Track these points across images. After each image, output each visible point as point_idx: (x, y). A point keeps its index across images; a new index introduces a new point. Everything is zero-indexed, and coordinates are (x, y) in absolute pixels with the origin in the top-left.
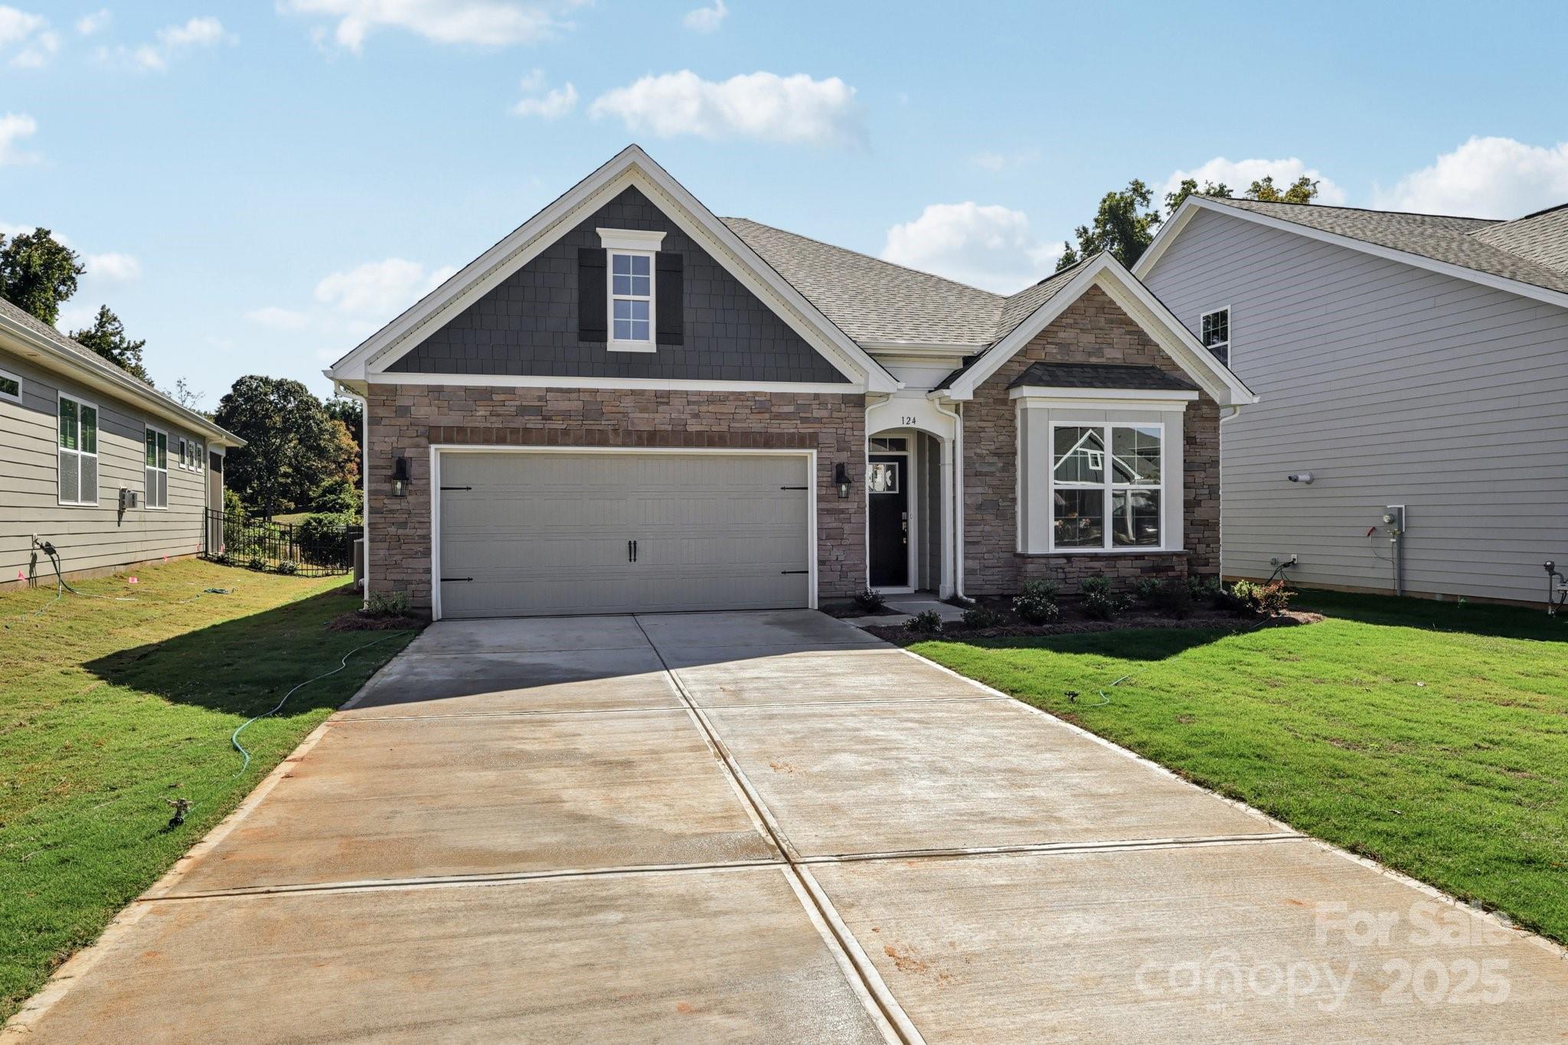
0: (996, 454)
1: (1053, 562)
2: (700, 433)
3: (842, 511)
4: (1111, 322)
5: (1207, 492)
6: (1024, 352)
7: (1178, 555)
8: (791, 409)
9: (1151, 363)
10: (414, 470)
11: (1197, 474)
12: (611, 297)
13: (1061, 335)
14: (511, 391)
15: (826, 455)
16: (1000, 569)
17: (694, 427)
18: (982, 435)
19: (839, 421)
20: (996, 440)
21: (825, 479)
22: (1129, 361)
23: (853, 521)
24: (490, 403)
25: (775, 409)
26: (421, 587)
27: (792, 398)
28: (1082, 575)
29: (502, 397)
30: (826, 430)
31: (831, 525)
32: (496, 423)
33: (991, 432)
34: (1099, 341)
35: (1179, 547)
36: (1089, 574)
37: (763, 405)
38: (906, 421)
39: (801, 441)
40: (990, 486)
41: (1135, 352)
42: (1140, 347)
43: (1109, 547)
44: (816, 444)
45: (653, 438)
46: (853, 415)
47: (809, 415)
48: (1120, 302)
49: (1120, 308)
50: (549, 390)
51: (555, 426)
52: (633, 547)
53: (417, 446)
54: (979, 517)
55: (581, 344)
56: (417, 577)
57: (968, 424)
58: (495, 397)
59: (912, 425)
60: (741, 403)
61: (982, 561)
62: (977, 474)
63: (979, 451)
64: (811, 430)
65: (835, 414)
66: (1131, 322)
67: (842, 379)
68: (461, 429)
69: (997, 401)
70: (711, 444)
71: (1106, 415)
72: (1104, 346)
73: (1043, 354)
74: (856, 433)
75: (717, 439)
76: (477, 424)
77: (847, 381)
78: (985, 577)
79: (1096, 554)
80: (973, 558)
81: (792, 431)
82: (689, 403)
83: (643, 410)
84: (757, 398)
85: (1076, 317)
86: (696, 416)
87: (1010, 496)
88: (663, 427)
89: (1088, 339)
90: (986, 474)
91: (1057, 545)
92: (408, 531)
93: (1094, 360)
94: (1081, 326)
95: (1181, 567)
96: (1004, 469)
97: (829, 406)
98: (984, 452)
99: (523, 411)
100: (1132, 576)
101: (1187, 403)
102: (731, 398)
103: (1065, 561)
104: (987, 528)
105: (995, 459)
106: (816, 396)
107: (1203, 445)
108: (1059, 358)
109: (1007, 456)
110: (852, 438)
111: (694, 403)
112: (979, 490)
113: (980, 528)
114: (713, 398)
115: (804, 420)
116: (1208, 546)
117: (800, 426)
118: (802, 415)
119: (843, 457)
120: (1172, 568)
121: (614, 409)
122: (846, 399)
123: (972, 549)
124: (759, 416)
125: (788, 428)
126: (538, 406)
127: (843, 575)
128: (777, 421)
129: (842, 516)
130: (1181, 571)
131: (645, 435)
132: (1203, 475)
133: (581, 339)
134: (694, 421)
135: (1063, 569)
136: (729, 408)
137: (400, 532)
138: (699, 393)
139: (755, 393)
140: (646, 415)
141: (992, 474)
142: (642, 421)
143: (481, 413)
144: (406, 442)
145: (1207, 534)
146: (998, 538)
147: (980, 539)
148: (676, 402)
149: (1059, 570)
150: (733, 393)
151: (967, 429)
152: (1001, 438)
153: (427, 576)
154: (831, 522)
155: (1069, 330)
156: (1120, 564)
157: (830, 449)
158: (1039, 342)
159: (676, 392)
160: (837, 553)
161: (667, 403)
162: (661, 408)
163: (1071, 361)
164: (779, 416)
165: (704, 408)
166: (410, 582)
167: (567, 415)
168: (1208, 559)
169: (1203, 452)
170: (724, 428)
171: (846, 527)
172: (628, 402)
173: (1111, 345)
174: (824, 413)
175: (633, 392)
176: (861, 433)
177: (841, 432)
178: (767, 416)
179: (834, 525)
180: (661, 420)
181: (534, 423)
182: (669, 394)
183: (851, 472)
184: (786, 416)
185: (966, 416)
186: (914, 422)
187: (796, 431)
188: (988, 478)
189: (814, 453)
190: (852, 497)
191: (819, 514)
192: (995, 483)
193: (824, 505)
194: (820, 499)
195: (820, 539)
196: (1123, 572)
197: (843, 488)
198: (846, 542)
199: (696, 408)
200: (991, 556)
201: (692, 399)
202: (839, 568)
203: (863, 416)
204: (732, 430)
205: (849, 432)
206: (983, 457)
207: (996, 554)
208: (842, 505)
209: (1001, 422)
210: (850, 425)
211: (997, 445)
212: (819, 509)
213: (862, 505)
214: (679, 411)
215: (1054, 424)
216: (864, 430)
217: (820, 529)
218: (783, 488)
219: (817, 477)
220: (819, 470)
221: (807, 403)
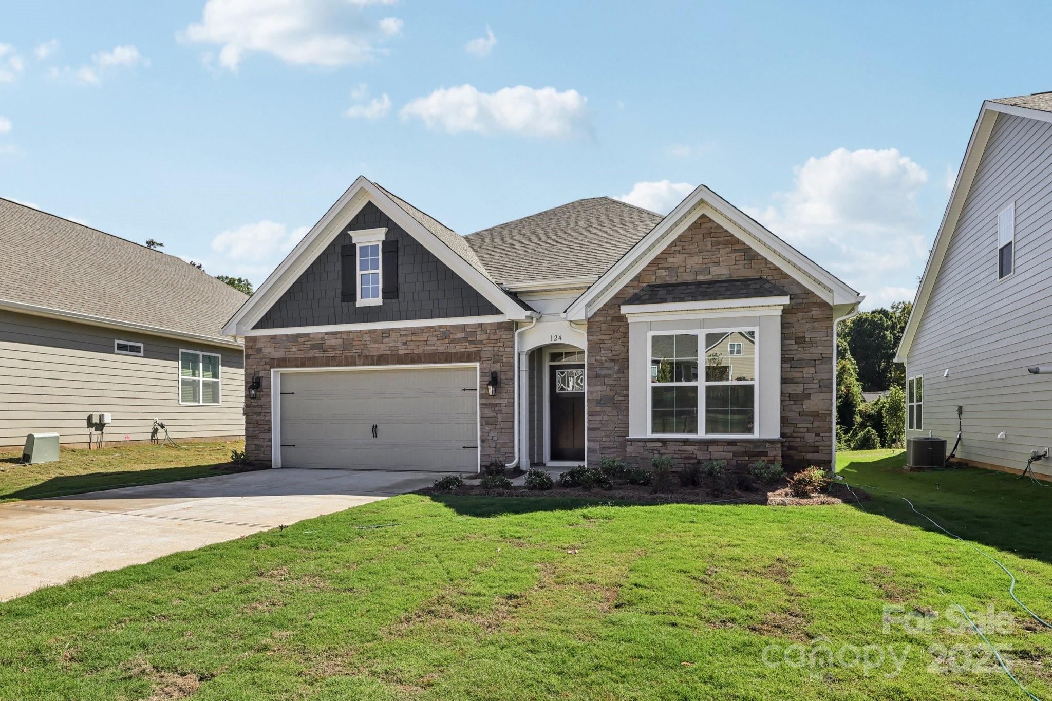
0: (612, 360)
1: (649, 445)
2: (406, 355)
3: (497, 405)
4: (718, 244)
5: (817, 386)
6: (637, 278)
7: (772, 442)
8: (461, 335)
9: (758, 275)
10: (264, 383)
11: (805, 370)
12: (359, 273)
13: (671, 260)
14: (307, 335)
15: (486, 366)
16: (616, 450)
17: (403, 351)
18: (601, 346)
19: (494, 341)
20: (613, 349)
21: (485, 383)
22: (735, 275)
23: (504, 412)
24: (297, 343)
25: (452, 336)
26: (267, 449)
27: (464, 327)
28: (675, 456)
29: (303, 339)
30: (487, 349)
31: (488, 415)
32: (300, 355)
33: (609, 344)
34: (705, 261)
35: (776, 435)
36: (683, 456)
37: (445, 333)
38: (554, 338)
39: (467, 357)
40: (608, 385)
41: (741, 266)
42: (745, 262)
43: (702, 433)
44: (478, 358)
45: (380, 360)
46: (504, 337)
47: (474, 339)
48: (727, 226)
49: (727, 231)
50: (326, 333)
51: (329, 355)
52: (375, 429)
53: (265, 370)
54: (598, 409)
55: (344, 304)
56: (265, 443)
57: (591, 338)
58: (300, 340)
59: (558, 341)
60: (431, 334)
61: (602, 443)
62: (597, 376)
63: (598, 358)
64: (475, 349)
65: (492, 337)
66: (738, 241)
67: (498, 312)
68: (284, 359)
69: (613, 319)
70: (413, 362)
71: (703, 323)
72: (710, 265)
73: (654, 278)
74: (506, 349)
75: (416, 358)
76: (291, 356)
77: (501, 313)
78: (603, 456)
79: (687, 439)
80: (593, 441)
81: (463, 350)
82: (401, 336)
83: (375, 342)
84: (441, 330)
85: (683, 244)
86: (405, 344)
87: (625, 392)
88: (386, 352)
89: (695, 261)
90: (604, 376)
91: (654, 431)
92: (262, 418)
93: (701, 278)
94: (688, 251)
95: (774, 453)
96: (619, 372)
97: (488, 332)
98: (603, 359)
99: (313, 347)
100: (725, 459)
101: (782, 308)
102: (425, 331)
103: (661, 444)
104: (606, 418)
105: (612, 364)
106: (480, 325)
107: (813, 344)
108: (668, 280)
109: (622, 363)
110: (503, 353)
111: (406, 335)
112: (598, 388)
113: (598, 418)
114: (415, 332)
115: (471, 342)
116: (818, 434)
117: (468, 346)
118: (469, 339)
119: (497, 367)
120: (765, 454)
121: (359, 343)
122: (500, 325)
123: (594, 434)
124: (442, 342)
125: (461, 348)
126: (320, 344)
127: (497, 450)
128: (454, 344)
129: (496, 408)
130: (775, 456)
131: (375, 358)
132: (812, 370)
133: (343, 301)
134: (403, 347)
135: (659, 451)
136: (424, 337)
137: (258, 418)
138: (407, 329)
139: (440, 327)
140: (376, 345)
141: (609, 376)
142: (375, 349)
143: (294, 349)
144: (261, 367)
145: (816, 424)
146: (615, 425)
147: (599, 426)
148: (393, 335)
149: (655, 452)
150: (427, 327)
151: (590, 342)
152: (617, 347)
153: (269, 443)
154: (488, 412)
155: (678, 255)
156: (712, 448)
157: (488, 362)
158: (650, 268)
159: (393, 329)
160: (494, 435)
161: (388, 337)
162: (385, 340)
163: (679, 280)
164: (454, 341)
165: (409, 339)
166: (262, 446)
167: (334, 348)
168: (818, 447)
169: (813, 350)
170: (421, 351)
171: (499, 416)
172: (367, 338)
173: (718, 263)
174: (484, 337)
175: (370, 331)
176: (510, 349)
177: (496, 349)
178: (447, 341)
179: (491, 415)
180: (384, 348)
181: (318, 353)
182: (388, 331)
183: (503, 377)
184: (459, 341)
185: (590, 332)
186: (560, 339)
187: (466, 350)
188: (606, 379)
189: (478, 365)
190: (503, 395)
191: (481, 408)
192: (611, 382)
193: (484, 401)
194: (482, 396)
195: (481, 425)
196: (715, 455)
197: (491, 389)
198: (499, 427)
199: (405, 339)
200: (608, 439)
201: (402, 333)
202: (494, 445)
203: (513, 338)
204: (426, 352)
205: (501, 349)
206: (602, 363)
207: (612, 438)
208: (497, 401)
209: (617, 335)
210: (502, 344)
211: (614, 353)
212: (481, 404)
213: (511, 400)
214: (395, 341)
215: (650, 334)
216: (513, 347)
217: (482, 417)
218: (464, 390)
219: (480, 382)
220: (481, 377)
221: (473, 330)
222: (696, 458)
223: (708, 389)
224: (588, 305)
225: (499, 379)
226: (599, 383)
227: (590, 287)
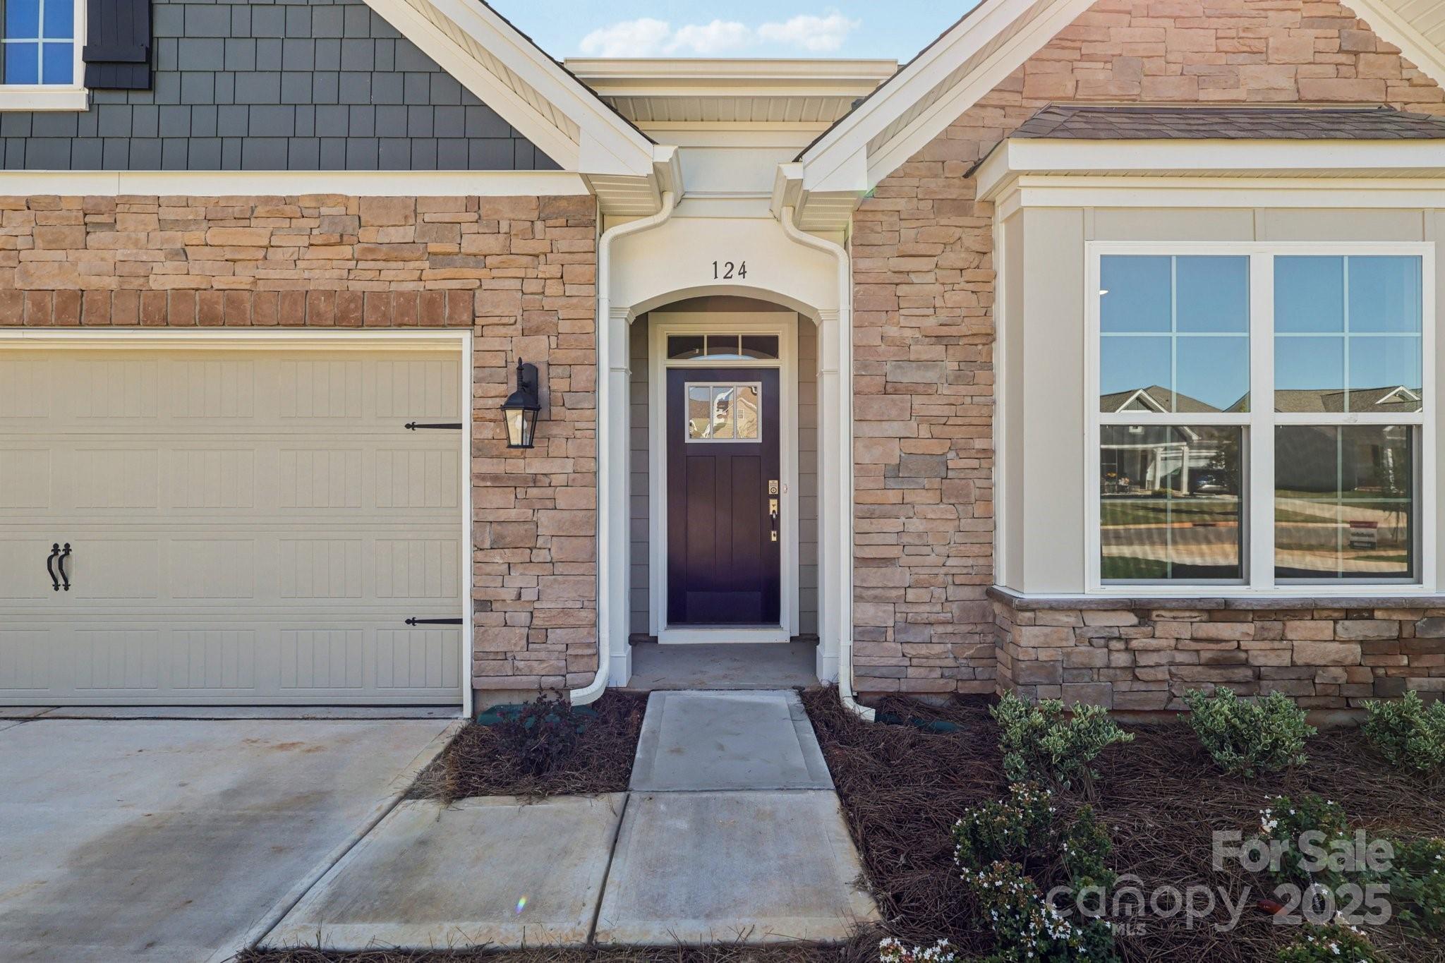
0: (939, 340)
1: (1098, 621)
2: (181, 294)
3: (535, 480)
8: (408, 233)
9: (1377, 98)
15: (495, 344)
16: (950, 629)
17: (167, 278)
18: (901, 291)
19: (525, 260)
20: (939, 303)
21: (490, 402)
23: (561, 504)
25: (368, 235)
27: (414, 207)
28: (1182, 658)
30: (498, 284)
31: (503, 515)
33: (926, 284)
36: (1206, 656)
37: (341, 225)
38: (722, 271)
40: (923, 419)
42: (1342, 59)
43: (1262, 585)
44: (466, 317)
46: (563, 245)
47: (451, 248)
52: (60, 560)
54: (893, 496)
57: (864, 264)
59: (737, 280)
60: (286, 223)
61: (902, 608)
62: (887, 389)
63: (892, 331)
64: (455, 285)
65: (518, 245)
67: (539, 161)
69: (941, 205)
70: (210, 320)
71: (1259, 225)
72: (1240, 59)
74: (570, 290)
77: (551, 166)
78: (909, 650)
80: (877, 600)
81: (409, 287)
82: (162, 224)
83: (54, 244)
84: (324, 210)
86: (178, 255)
87: (979, 444)
88: (95, 282)
90: (912, 390)
91: (1107, 575)
96: (959, 378)
97: (504, 227)
98: (908, 333)
100: (1337, 665)
102: (260, 211)
103: (1133, 619)
104: (916, 525)
105: (938, 352)
106: (474, 203)
110: (563, 301)
111: (183, 224)
112: (895, 429)
113: (893, 525)
115: (438, 259)
117: (428, 274)
118: (433, 247)
119: (536, 350)
122: (545, 205)
123: (875, 576)
124: (326, 254)
125: (400, 279)
127: (535, 635)
128: (371, 264)
129: (533, 492)
134: (170, 265)
135: (1127, 641)
136: (259, 233)
138: (187, 202)
139: (320, 199)
140: (59, 256)
141: (927, 389)
146: (944, 550)
148: (128, 222)
149: (1115, 645)
150: (268, 200)
151: (862, 278)
152: (954, 298)
154: (503, 504)
156: (1300, 631)
157: (503, 330)
159: (129, 200)
160: (523, 583)
161: (112, 226)
162: (97, 238)
164: (371, 252)
165: (195, 236)
170: (242, 279)
171: (544, 517)
173: (1261, 56)
174: (491, 244)
177: (532, 286)
178: (346, 251)
179: (513, 514)
182: (114, 204)
183: (559, 385)
184: (396, 252)
185: (859, 245)
186: (743, 273)
187: (420, 286)
188: (917, 400)
189: (464, 339)
190: (558, 447)
191: (474, 487)
192: (936, 411)
193: (489, 466)
194: (478, 450)
195: (477, 548)
196: (1308, 654)
197: (516, 420)
198: (542, 555)
199: (178, 238)
200: (924, 595)
201: (168, 214)
202: (524, 618)
203: (595, 251)
204: (261, 287)
205: (553, 288)
206: (905, 347)
207: (938, 592)
208: (535, 466)
209: (954, 258)
210: (555, 270)
211: (943, 316)
212: (475, 476)
213: (589, 465)
214: (136, 243)
215: (1095, 250)
216: (594, 282)
217: (477, 523)
218: (411, 426)
219: (474, 397)
220: (476, 381)
221: (447, 218)
222: (1245, 664)
223: (1282, 433)
224: (873, 147)
225: (543, 390)
226: (894, 413)
227: (857, 103)
